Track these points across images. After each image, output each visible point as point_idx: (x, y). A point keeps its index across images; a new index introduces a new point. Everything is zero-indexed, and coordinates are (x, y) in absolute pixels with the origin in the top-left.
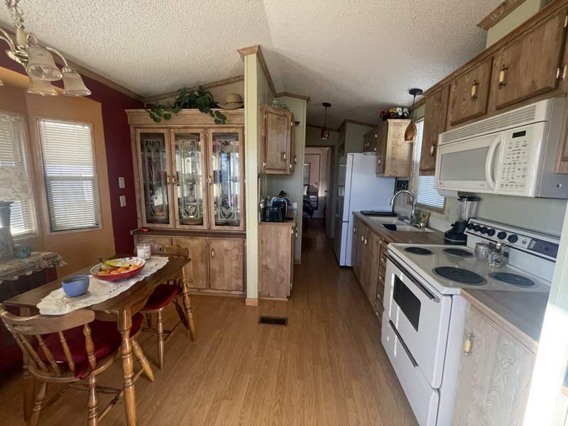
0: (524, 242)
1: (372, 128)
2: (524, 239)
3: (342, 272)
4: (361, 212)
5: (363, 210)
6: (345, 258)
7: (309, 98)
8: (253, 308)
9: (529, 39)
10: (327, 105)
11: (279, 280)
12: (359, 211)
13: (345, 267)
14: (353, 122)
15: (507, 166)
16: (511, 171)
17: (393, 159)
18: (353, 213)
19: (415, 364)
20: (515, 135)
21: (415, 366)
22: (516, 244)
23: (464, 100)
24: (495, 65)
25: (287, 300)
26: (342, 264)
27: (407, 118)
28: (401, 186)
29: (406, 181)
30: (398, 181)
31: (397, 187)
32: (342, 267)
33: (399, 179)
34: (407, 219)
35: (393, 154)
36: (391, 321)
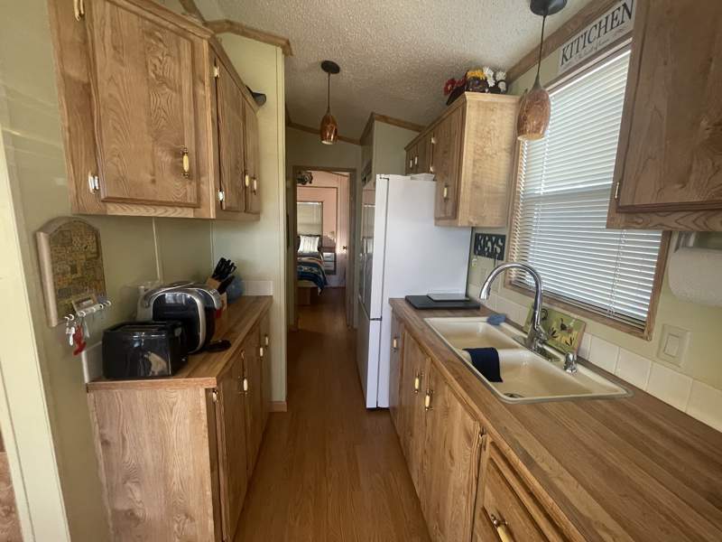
1: (419, 133)
4: (408, 299)
6: (377, 393)
7: (289, 44)
10: (330, 67)
17: (476, 186)
18: (390, 301)
26: (371, 404)
28: (487, 245)
29: (498, 237)
30: (477, 236)
31: (476, 247)
32: (372, 410)
33: (479, 232)
34: (507, 321)
35: (474, 175)
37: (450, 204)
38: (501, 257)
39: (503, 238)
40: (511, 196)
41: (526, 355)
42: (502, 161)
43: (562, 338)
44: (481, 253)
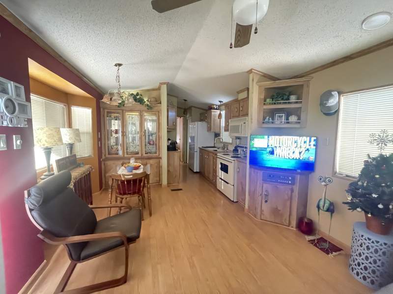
3: (195, 174)
5: (202, 146)
6: (196, 168)
10: (185, 100)
14: (194, 107)
17: (214, 125)
18: (199, 147)
21: (228, 184)
27: (218, 109)
31: (215, 136)
36: (220, 178)
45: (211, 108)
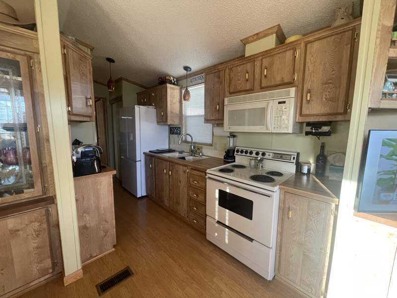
0: (269, 155)
1: (145, 90)
2: (268, 154)
3: (140, 202)
4: (150, 151)
5: (150, 150)
7: (94, 48)
8: (78, 283)
9: (278, 57)
10: (110, 60)
11: (102, 234)
12: (148, 151)
13: (142, 197)
14: (127, 80)
15: (277, 118)
16: (279, 120)
17: (172, 112)
18: (144, 153)
19: (251, 240)
20: (280, 103)
21: (252, 242)
22: (265, 157)
23: (239, 80)
24: (256, 65)
25: (114, 249)
26: (139, 195)
28: (174, 131)
29: (178, 128)
30: (171, 128)
31: (171, 132)
32: (140, 198)
33: (171, 126)
34: (184, 152)
35: (171, 109)
36: (219, 222)
37: (164, 117)
38: (180, 134)
39: (180, 128)
40: (181, 115)
41: (191, 158)
42: (178, 105)
43: (198, 151)
44: (173, 134)
45: (163, 81)
